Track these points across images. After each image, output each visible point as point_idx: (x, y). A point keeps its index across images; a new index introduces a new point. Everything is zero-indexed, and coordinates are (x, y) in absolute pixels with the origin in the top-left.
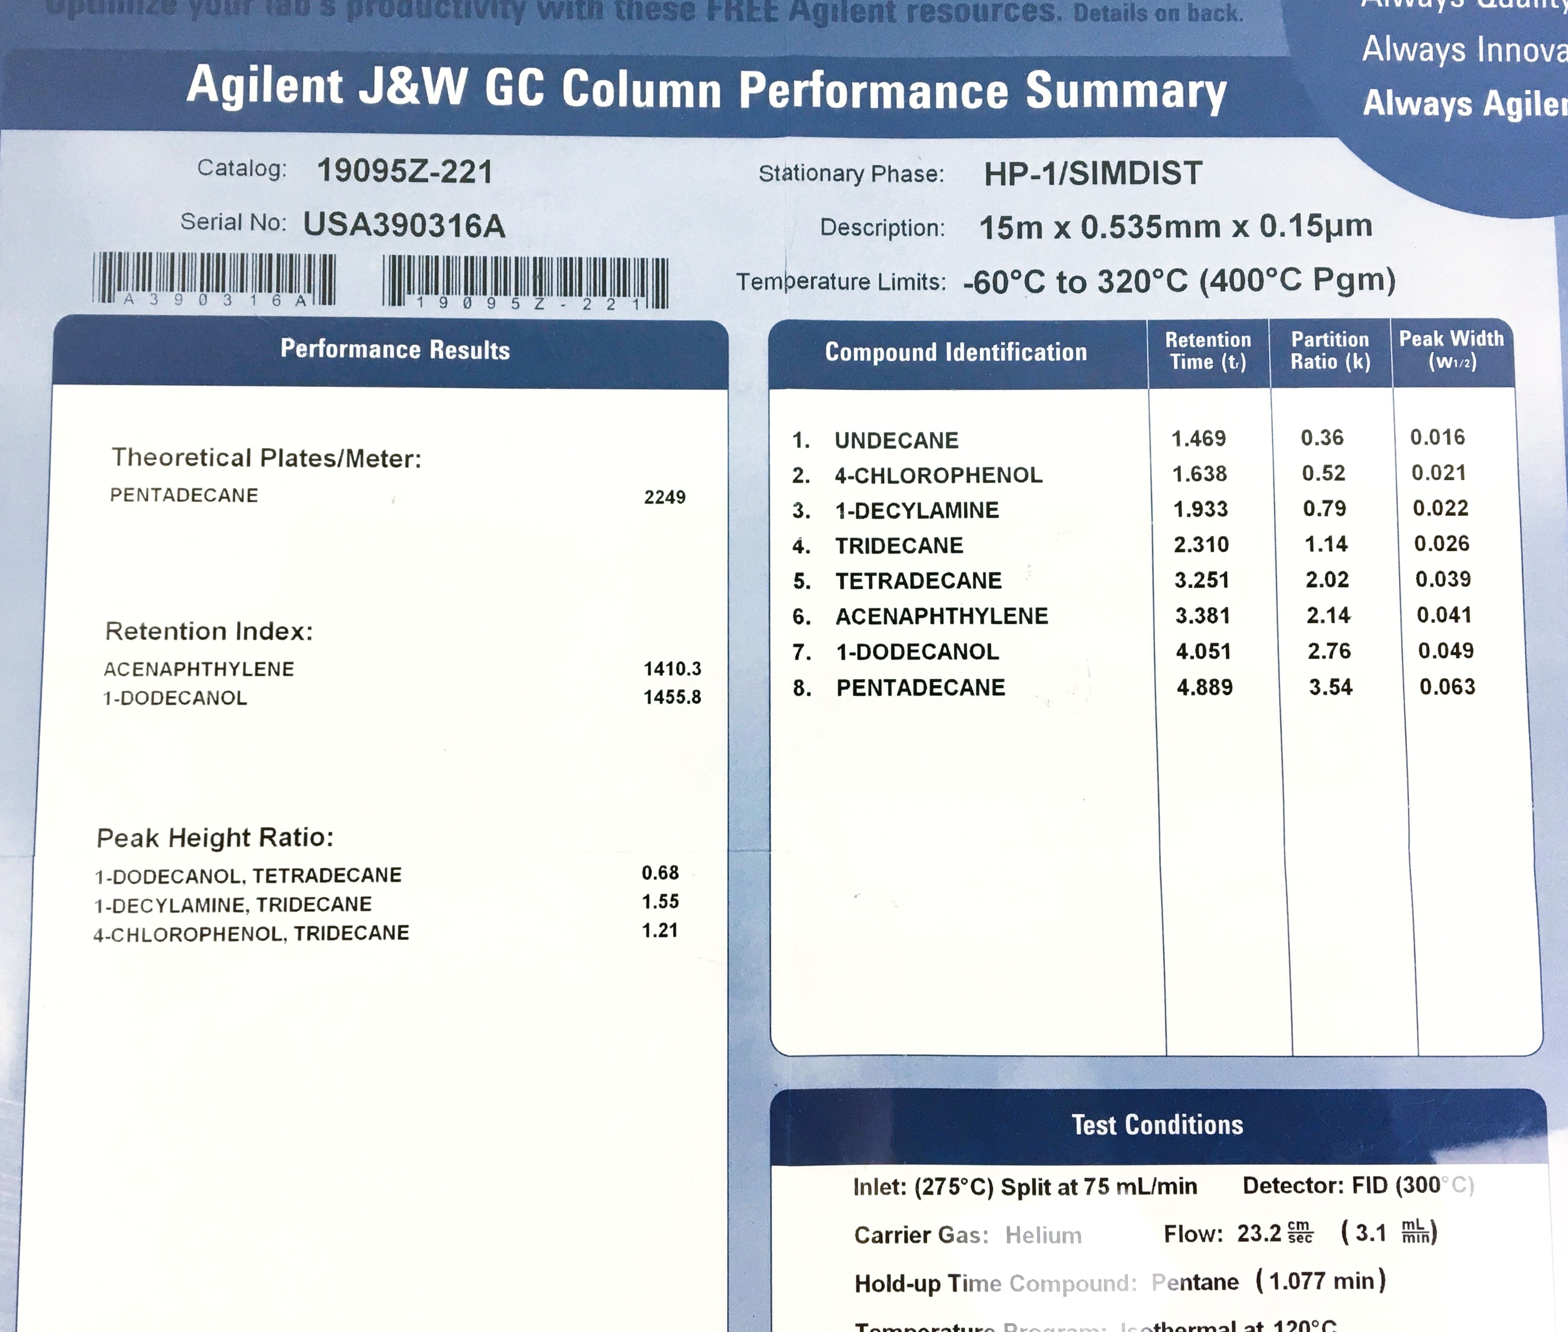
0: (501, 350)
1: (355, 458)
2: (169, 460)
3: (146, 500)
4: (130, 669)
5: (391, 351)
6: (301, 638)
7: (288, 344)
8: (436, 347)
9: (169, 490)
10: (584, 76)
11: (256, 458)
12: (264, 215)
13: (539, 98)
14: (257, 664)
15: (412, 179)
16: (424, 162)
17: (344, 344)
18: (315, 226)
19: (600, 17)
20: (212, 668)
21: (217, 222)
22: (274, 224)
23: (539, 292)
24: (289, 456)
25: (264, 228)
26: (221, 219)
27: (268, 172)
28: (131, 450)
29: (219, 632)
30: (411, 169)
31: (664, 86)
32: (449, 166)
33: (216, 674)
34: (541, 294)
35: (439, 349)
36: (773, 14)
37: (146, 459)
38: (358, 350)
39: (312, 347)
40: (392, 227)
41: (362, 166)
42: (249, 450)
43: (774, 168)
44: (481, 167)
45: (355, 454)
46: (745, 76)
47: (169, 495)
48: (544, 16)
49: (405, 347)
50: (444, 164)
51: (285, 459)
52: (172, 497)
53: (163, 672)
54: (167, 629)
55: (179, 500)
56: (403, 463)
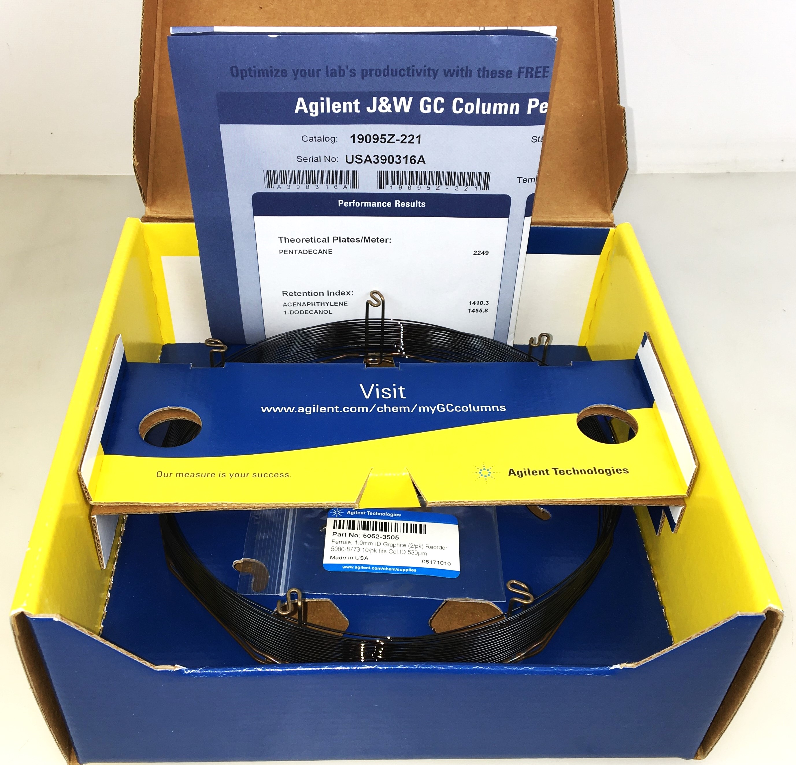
0: (422, 204)
1: (367, 239)
2: (299, 241)
3: (292, 253)
4: (292, 304)
5: (380, 204)
6: (350, 295)
7: (341, 202)
8: (397, 203)
9: (300, 250)
10: (461, 101)
11: (331, 240)
12: (330, 156)
13: (442, 110)
14: (335, 302)
15: (389, 142)
16: (394, 135)
17: (362, 202)
18: (350, 160)
19: (470, 76)
20: (320, 304)
21: (311, 159)
22: (334, 160)
23: (438, 183)
24: (343, 239)
25: (330, 161)
26: (312, 158)
27: (330, 140)
28: (285, 237)
29: (321, 294)
30: (388, 138)
31: (495, 105)
32: (404, 137)
33: (321, 305)
34: (439, 184)
35: (398, 204)
36: (546, 74)
37: (291, 240)
38: (367, 204)
39: (350, 203)
40: (380, 160)
41: (368, 137)
42: (328, 237)
43: (538, 137)
44: (417, 137)
45: (367, 238)
46: (531, 100)
47: (300, 252)
48: (446, 75)
49: (385, 203)
50: (402, 136)
51: (341, 240)
52: (301, 253)
53: (303, 305)
54: (303, 293)
55: (304, 253)
56: (385, 241)
